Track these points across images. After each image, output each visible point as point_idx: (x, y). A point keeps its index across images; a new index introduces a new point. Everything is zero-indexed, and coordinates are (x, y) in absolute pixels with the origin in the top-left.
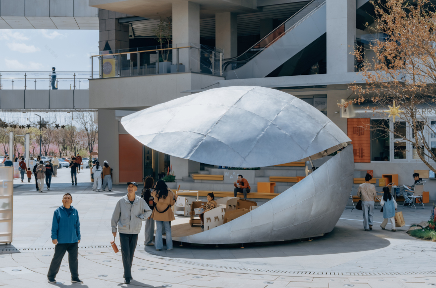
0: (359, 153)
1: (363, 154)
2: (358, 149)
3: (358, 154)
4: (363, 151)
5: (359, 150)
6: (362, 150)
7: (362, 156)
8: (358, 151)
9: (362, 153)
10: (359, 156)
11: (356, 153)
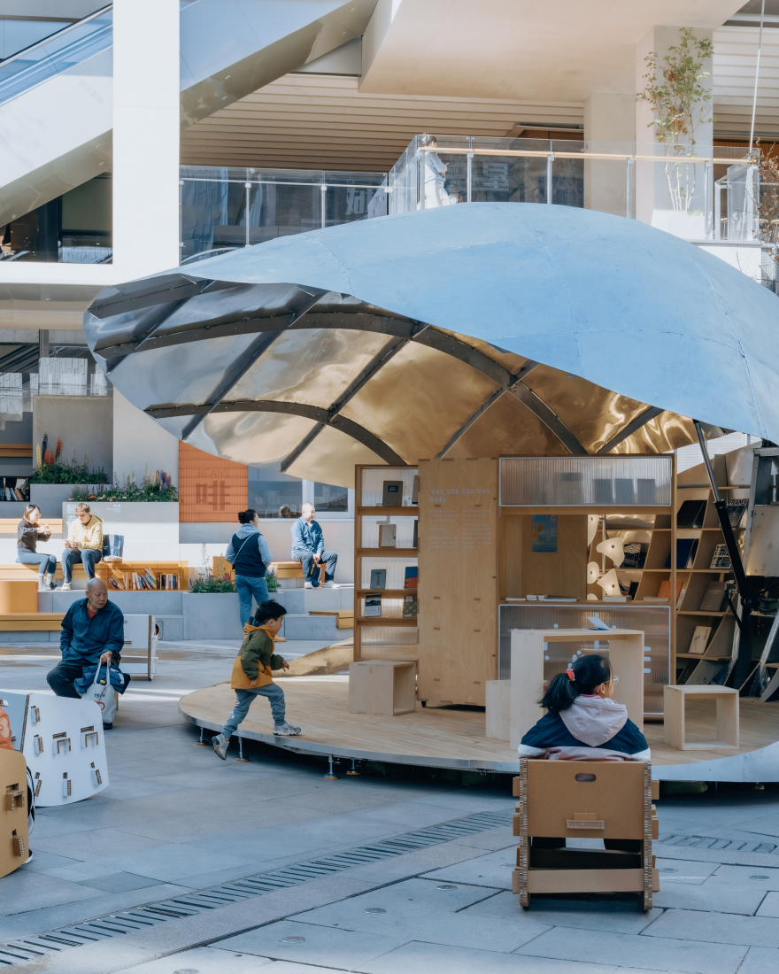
0: (214, 495)
1: (227, 499)
2: (209, 482)
3: (210, 499)
4: (227, 491)
5: (215, 486)
6: (223, 486)
7: (223, 504)
8: (210, 491)
9: (223, 495)
10: (214, 504)
11: (205, 495)
